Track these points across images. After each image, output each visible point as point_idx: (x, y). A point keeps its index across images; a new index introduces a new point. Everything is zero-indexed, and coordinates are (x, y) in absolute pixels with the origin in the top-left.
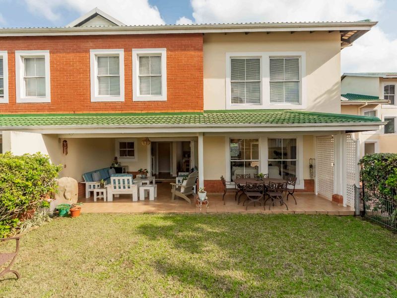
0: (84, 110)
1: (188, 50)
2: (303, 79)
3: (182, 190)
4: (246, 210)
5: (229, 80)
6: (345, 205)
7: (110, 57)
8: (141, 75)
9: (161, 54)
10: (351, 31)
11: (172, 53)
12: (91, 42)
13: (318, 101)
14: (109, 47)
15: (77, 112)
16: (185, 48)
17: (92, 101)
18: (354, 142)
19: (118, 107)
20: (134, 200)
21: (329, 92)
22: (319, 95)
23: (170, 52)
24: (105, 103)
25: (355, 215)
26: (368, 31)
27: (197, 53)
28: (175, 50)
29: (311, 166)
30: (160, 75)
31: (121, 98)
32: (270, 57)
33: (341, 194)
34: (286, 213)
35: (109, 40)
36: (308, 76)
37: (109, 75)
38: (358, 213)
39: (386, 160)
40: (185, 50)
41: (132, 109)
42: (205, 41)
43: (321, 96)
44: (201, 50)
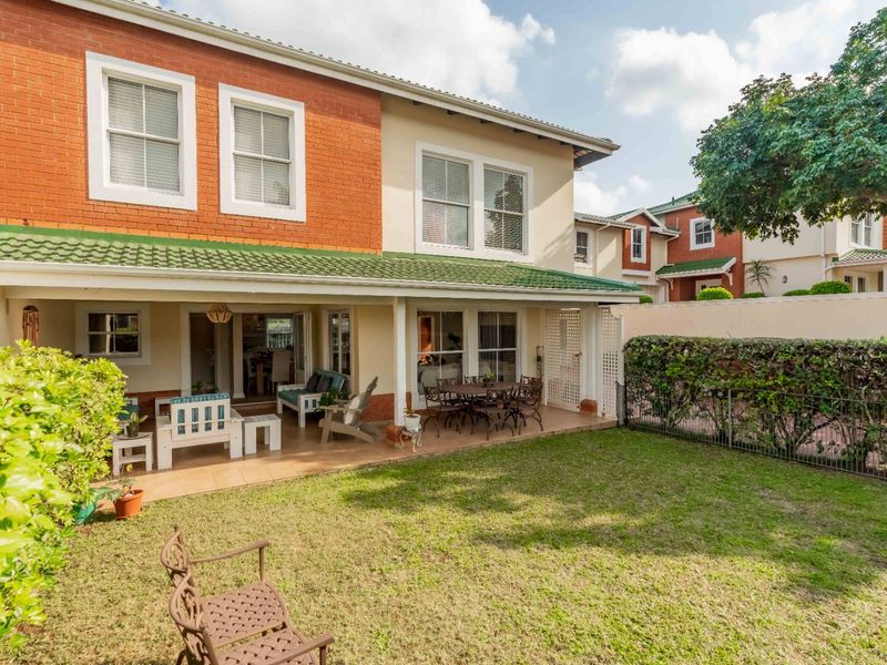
0: (64, 218)
1: (352, 119)
2: (530, 212)
3: (349, 419)
4: (488, 439)
5: (419, 195)
6: (599, 415)
7: (147, 87)
8: (238, 152)
9: (292, 113)
10: (586, 149)
11: (319, 118)
12: (91, 30)
13: (548, 251)
14: (151, 62)
15: (38, 224)
16: (345, 114)
17: (91, 197)
18: (616, 319)
19: (178, 223)
20: (232, 456)
21: (562, 238)
22: (550, 242)
23: (312, 115)
24: (139, 208)
25: (618, 426)
26: (607, 155)
27: (369, 130)
28: (323, 113)
29: (539, 359)
30: (288, 161)
31: (188, 200)
32: (485, 165)
33: (594, 398)
34: (543, 436)
35: (151, 41)
36: (536, 209)
37: (144, 134)
38: (621, 423)
39: (666, 344)
40: (344, 117)
41: (216, 232)
42: (384, 110)
43: (553, 243)
44: (378, 125)
